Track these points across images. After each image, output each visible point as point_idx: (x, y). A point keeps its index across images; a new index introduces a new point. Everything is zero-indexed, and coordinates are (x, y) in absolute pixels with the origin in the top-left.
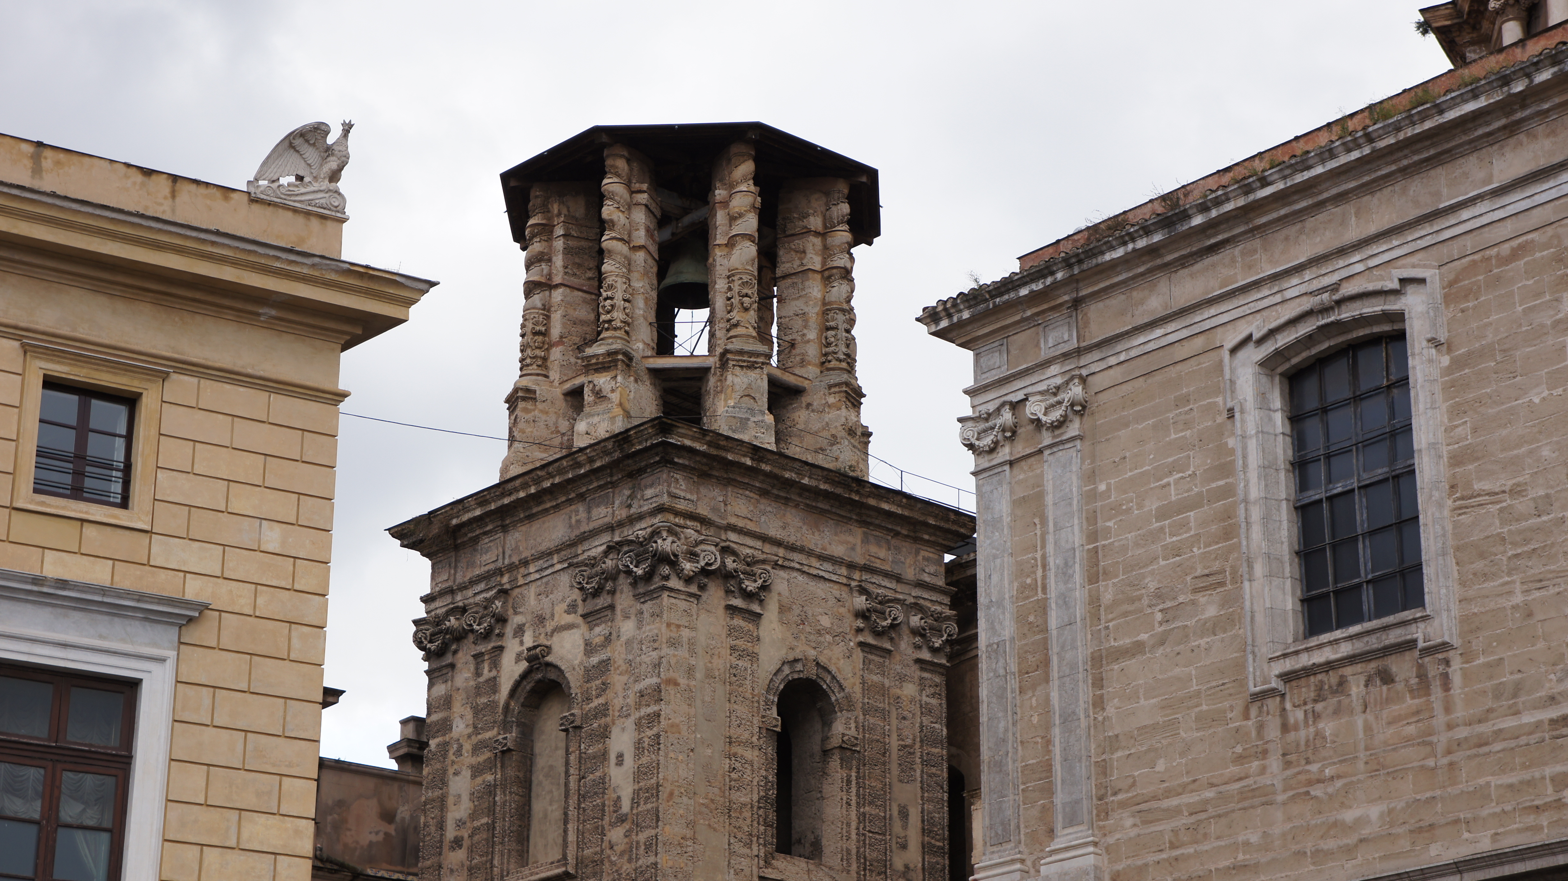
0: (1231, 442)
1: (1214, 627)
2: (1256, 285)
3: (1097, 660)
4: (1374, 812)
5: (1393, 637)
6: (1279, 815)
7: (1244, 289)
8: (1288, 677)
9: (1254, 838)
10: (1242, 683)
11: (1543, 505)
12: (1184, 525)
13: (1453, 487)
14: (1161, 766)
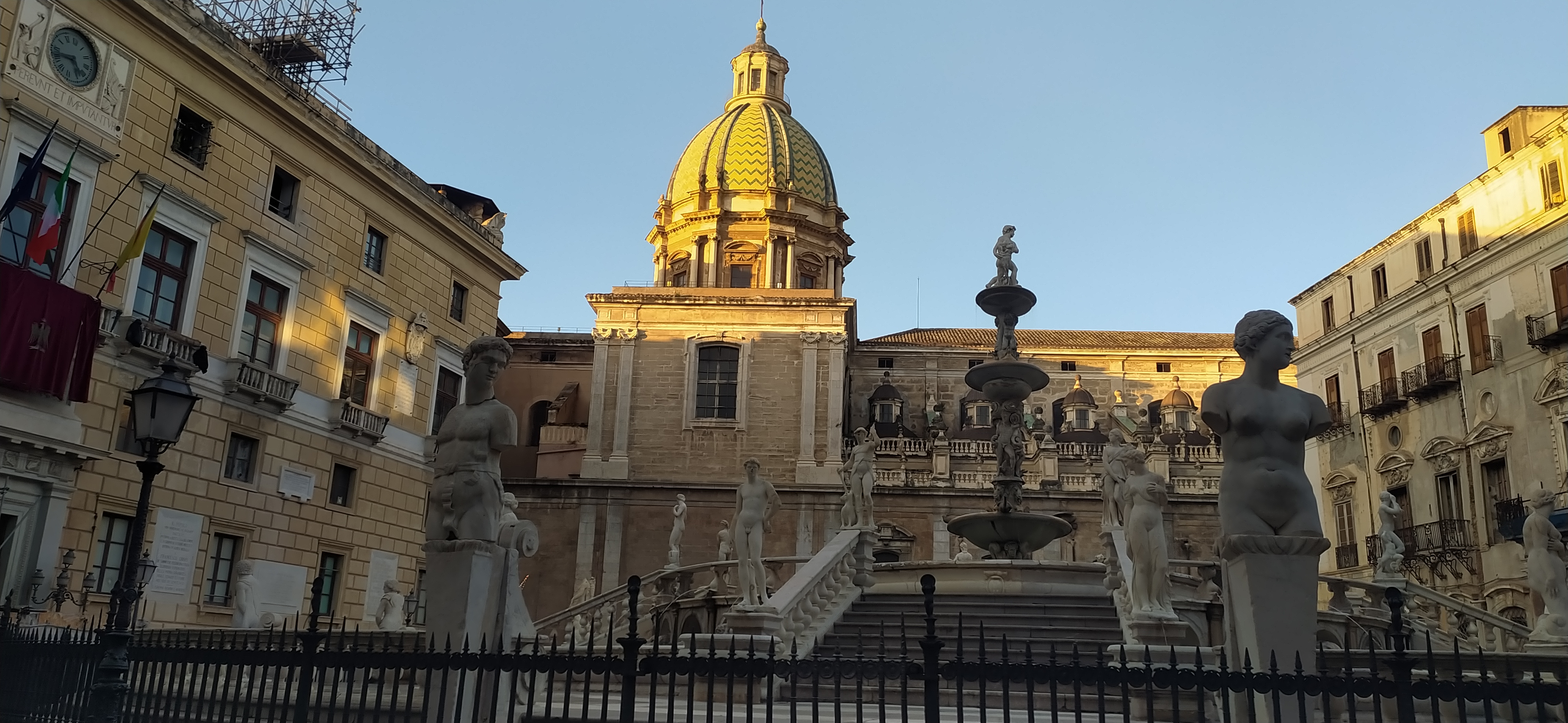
0: (684, 362)
1: (673, 409)
2: (699, 324)
3: (633, 409)
4: (717, 467)
5: (728, 425)
6: (688, 462)
7: (694, 323)
8: (695, 427)
9: (680, 466)
10: (681, 426)
11: (775, 404)
12: (667, 380)
13: (750, 393)
14: (651, 440)
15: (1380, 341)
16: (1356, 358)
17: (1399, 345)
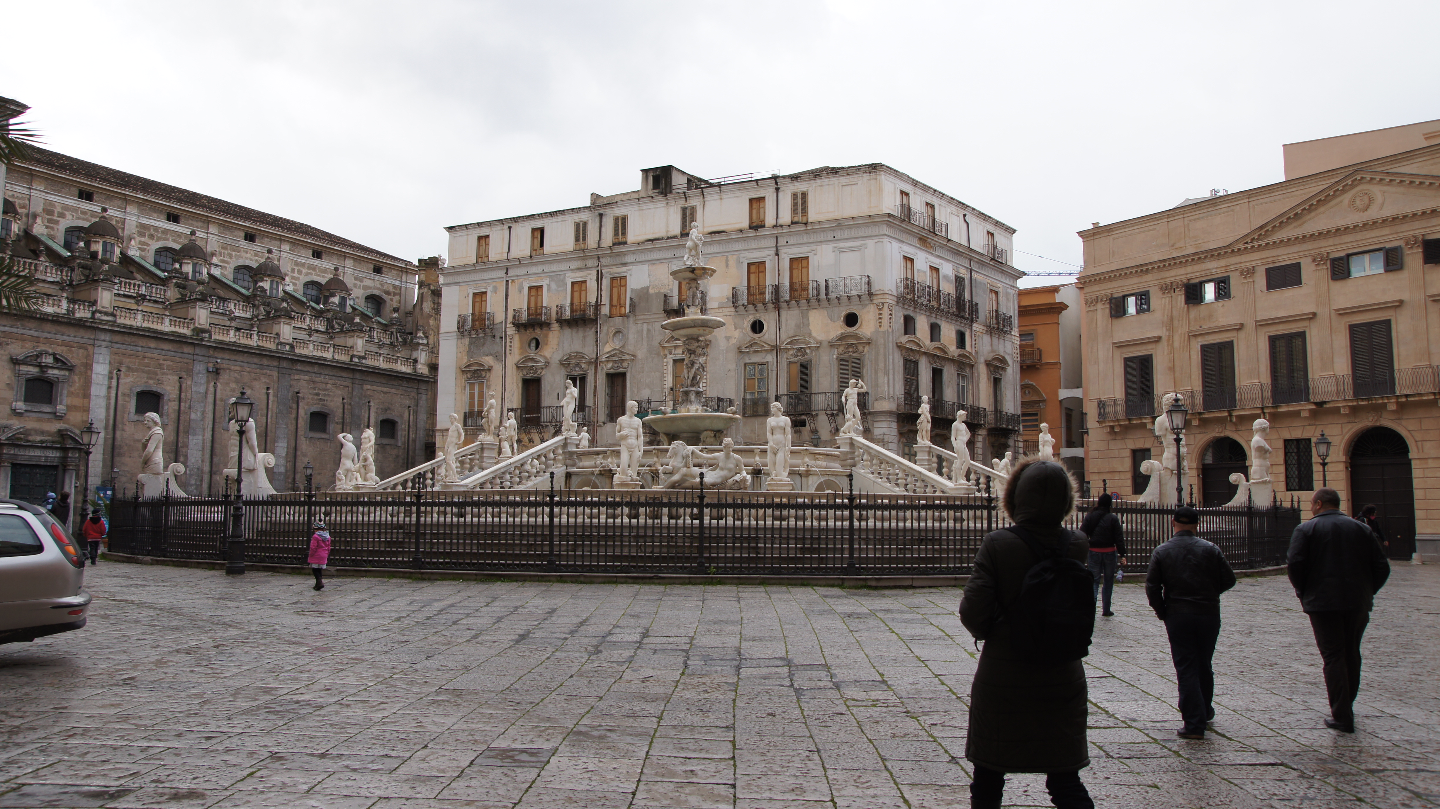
15: (531, 278)
16: (507, 285)
17: (549, 286)
